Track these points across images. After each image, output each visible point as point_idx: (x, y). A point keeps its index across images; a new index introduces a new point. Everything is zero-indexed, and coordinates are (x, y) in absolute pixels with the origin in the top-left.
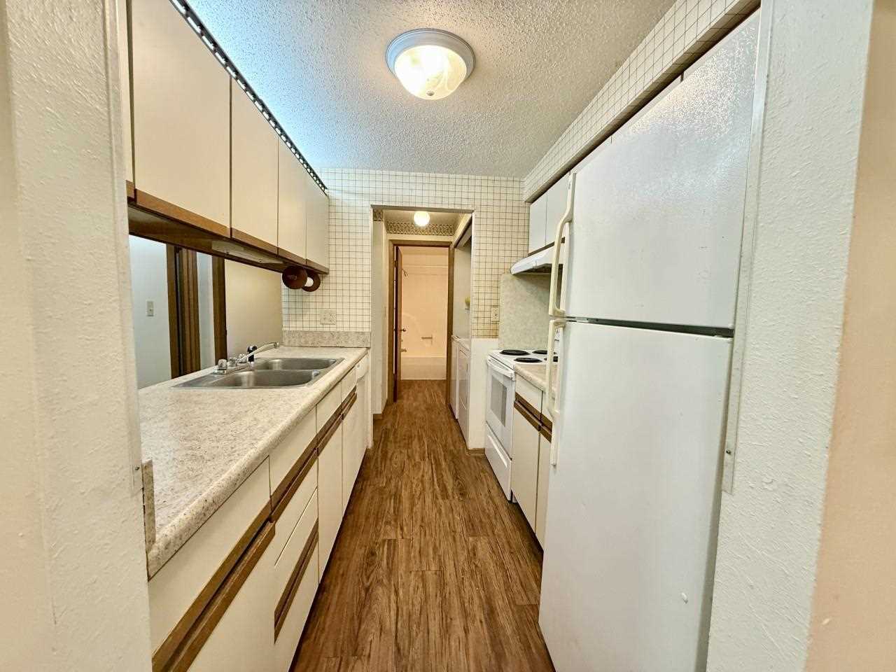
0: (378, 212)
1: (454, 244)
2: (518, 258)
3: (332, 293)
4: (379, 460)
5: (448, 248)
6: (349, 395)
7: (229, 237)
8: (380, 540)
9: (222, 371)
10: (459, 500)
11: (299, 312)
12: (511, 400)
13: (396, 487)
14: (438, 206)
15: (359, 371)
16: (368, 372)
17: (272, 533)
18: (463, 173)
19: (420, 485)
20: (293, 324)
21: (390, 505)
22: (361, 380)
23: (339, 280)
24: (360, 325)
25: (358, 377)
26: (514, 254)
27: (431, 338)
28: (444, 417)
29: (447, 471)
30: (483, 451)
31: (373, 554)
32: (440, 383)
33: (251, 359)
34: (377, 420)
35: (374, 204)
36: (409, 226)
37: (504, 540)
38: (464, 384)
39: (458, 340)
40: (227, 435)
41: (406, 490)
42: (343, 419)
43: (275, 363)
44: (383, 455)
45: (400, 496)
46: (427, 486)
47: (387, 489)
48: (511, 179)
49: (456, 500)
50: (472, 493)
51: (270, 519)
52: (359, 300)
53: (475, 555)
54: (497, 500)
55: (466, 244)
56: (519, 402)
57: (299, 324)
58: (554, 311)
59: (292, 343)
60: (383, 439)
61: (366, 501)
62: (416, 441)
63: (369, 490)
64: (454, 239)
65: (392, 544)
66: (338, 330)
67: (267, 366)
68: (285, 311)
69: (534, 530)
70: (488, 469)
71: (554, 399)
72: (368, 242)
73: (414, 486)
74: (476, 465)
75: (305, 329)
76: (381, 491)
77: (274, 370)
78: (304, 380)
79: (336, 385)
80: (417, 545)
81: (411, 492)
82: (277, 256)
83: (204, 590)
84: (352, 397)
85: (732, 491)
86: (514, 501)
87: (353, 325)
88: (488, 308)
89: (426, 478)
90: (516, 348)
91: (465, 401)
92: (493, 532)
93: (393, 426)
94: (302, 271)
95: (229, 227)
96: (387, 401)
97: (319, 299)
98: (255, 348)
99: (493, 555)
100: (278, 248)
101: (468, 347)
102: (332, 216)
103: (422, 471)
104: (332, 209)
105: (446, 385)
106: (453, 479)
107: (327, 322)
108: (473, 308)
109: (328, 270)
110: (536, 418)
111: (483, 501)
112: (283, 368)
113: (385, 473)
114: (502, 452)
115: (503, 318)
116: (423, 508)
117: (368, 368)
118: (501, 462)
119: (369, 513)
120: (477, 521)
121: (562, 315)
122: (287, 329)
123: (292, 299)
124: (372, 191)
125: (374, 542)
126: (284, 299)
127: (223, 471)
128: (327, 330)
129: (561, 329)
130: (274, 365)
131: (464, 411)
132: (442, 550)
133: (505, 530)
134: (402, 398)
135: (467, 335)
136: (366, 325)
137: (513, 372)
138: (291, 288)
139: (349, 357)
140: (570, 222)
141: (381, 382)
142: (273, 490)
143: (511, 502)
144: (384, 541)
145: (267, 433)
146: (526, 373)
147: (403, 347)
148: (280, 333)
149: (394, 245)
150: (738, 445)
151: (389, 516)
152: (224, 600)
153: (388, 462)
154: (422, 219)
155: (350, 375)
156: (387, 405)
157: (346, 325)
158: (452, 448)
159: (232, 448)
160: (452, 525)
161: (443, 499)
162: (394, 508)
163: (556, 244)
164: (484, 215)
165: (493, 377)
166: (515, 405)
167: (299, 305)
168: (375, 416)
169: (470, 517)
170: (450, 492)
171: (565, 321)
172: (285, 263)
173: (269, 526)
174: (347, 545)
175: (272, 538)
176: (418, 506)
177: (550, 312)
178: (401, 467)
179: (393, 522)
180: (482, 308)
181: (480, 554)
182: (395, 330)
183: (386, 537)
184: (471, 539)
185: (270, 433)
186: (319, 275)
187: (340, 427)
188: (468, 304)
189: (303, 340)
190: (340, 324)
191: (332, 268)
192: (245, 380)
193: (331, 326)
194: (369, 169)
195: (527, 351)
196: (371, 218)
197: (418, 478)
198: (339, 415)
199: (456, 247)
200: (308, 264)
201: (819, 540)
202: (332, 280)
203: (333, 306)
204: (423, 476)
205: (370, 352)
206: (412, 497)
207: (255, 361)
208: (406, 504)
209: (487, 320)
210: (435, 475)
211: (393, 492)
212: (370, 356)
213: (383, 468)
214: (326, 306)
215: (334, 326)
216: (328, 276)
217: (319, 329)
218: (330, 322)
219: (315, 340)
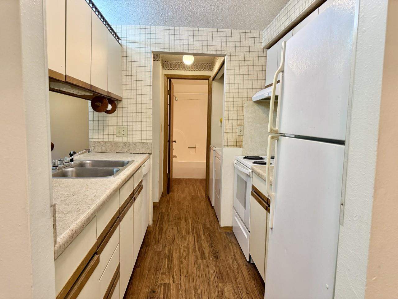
0: (156, 56)
1: (212, 77)
2: (258, 90)
3: (124, 115)
4: (157, 233)
5: (207, 81)
6: (138, 185)
7: (65, 81)
8: (158, 284)
9: (55, 168)
10: (213, 260)
11: (101, 127)
12: (249, 190)
13: (169, 251)
14: (200, 52)
15: (144, 170)
16: (149, 171)
17: (98, 261)
18: (219, 27)
19: (186, 250)
20: (96, 136)
21: (165, 262)
22: (145, 175)
23: (129, 106)
24: (144, 137)
25: (144, 173)
26: (254, 86)
27: (195, 147)
28: (203, 205)
29: (205, 241)
30: (231, 228)
31: (154, 292)
32: (201, 181)
33: (72, 160)
34: (156, 207)
35: (154, 50)
36: (180, 65)
37: (243, 286)
38: (218, 182)
39: (214, 149)
40: (72, 203)
41: (176, 253)
42: (134, 201)
43: (87, 163)
44: (160, 231)
45: (172, 257)
46: (191, 250)
47: (163, 252)
48: (254, 31)
49: (211, 261)
50: (222, 256)
51: (96, 253)
52: (144, 120)
53: (222, 294)
54: (240, 261)
55: (220, 77)
56: (255, 192)
57: (101, 136)
58: (271, 130)
59: (96, 150)
60: (159, 219)
61: (148, 260)
62: (183, 221)
63: (150, 253)
64: (212, 74)
65: (167, 287)
66: (129, 141)
67: (82, 165)
68: (91, 128)
69: (263, 279)
70: (234, 240)
71: (271, 185)
72: (150, 79)
73: (182, 251)
74: (226, 238)
75: (105, 140)
76: (159, 253)
77: (86, 167)
78: (110, 174)
79: (130, 178)
80: (183, 287)
81: (180, 254)
82: (90, 91)
83: (70, 278)
84: (140, 188)
85: (343, 224)
86: (251, 262)
87: (139, 137)
88: (235, 126)
89: (190, 246)
90: (256, 155)
91: (218, 192)
92: (236, 281)
93: (167, 210)
94: (105, 100)
95: (64, 75)
96: (162, 194)
97: (115, 119)
98: (74, 153)
99: (235, 295)
100: (91, 85)
101: (220, 154)
102: (124, 59)
103: (187, 241)
104: (124, 55)
105: (206, 182)
106: (209, 246)
107: (121, 135)
108: (224, 126)
109: (122, 98)
110: (264, 201)
111: (229, 261)
112: (93, 167)
113: (161, 242)
114: (244, 229)
115: (246, 132)
116: (188, 265)
117: (150, 168)
118: (243, 235)
119: (151, 267)
120: (225, 274)
121: (276, 132)
122: (93, 140)
123: (96, 119)
124: (153, 41)
125: (154, 285)
126: (90, 118)
127: (77, 219)
128: (121, 141)
129: (276, 141)
130: (86, 165)
131: (218, 200)
132: (200, 291)
133: (244, 280)
134: (173, 191)
135: (220, 146)
136: (149, 137)
137: (250, 171)
138: (96, 111)
139: (138, 160)
140: (283, 72)
141: (158, 179)
142: (98, 236)
143: (249, 262)
144: (161, 284)
145: (95, 202)
146: (259, 171)
147: (174, 154)
148: (88, 143)
149: (168, 78)
150: (346, 200)
151: (164, 270)
152: (78, 288)
153: (163, 235)
154: (188, 60)
155: (139, 171)
156: (162, 196)
157: (135, 137)
158: (209, 226)
159: (77, 208)
160: (207, 275)
161: (202, 259)
162: (168, 264)
163: (273, 85)
164: (233, 58)
165: (238, 175)
166: (252, 194)
167: (100, 123)
168: (154, 203)
169: (220, 271)
170: (207, 255)
171: (277, 136)
172: (94, 94)
173: (96, 257)
174: (136, 286)
175: (98, 264)
176: (184, 264)
177: (269, 130)
178: (172, 238)
179: (167, 273)
180: (230, 126)
181: (226, 293)
182: (168, 142)
183: (162, 282)
184: (220, 284)
185: (97, 202)
186: (116, 102)
187: (133, 206)
188: (221, 122)
189: (104, 148)
190: (130, 137)
191: (124, 96)
192: (70, 174)
193: (124, 138)
194: (151, 25)
195: (263, 157)
196: (152, 59)
197: (185, 246)
198: (132, 198)
199: (213, 79)
200: (109, 95)
201: (369, 240)
202: (124, 105)
203: (125, 124)
204: (188, 244)
205: (151, 156)
206: (180, 258)
207: (74, 161)
208: (176, 262)
209: (234, 135)
210: (196, 244)
211: (167, 255)
212: (151, 160)
213: (160, 239)
214: (120, 124)
215: (126, 138)
216: (121, 102)
217: (116, 140)
218: (123, 136)
219: (113, 148)
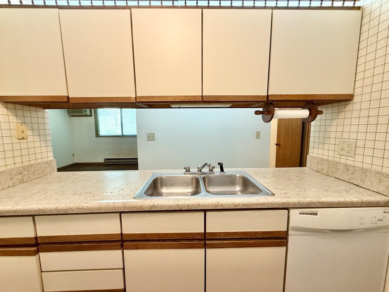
11: (321, 140)
20: (316, 151)
24: (387, 163)
59: (312, 167)
66: (355, 164)
75: (324, 157)
97: (339, 129)
107: (344, 153)
128: (344, 161)
157: (368, 160)
167: (322, 134)
189: (320, 167)
190: (359, 158)
193: (349, 158)
202: (356, 107)
203: (353, 136)
214: (346, 136)
215: (351, 159)
216: (352, 102)
217: (336, 160)
218: (347, 154)
219: (330, 169)
